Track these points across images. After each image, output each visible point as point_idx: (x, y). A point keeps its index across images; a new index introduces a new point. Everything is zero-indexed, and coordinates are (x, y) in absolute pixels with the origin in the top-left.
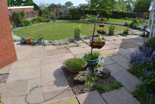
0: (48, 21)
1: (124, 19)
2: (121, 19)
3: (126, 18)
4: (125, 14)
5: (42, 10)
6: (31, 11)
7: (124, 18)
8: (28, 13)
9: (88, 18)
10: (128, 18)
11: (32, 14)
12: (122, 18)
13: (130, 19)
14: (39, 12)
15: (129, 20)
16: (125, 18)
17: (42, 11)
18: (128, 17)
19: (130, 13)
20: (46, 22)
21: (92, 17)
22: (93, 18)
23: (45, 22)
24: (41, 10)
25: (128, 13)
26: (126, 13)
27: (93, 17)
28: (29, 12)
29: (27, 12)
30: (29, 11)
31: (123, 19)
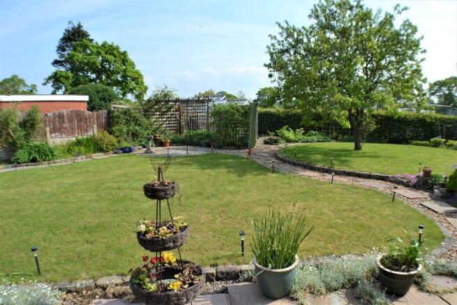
0: (127, 151)
1: (427, 145)
2: (417, 145)
3: (438, 139)
4: (431, 124)
5: (118, 108)
6: (71, 112)
7: (429, 140)
8: (61, 116)
9: (289, 141)
10: (444, 140)
11: (76, 122)
12: (420, 140)
13: (451, 142)
14: (105, 116)
15: (450, 146)
16: (432, 140)
17: (116, 113)
18: (443, 138)
19: (449, 119)
20: (121, 151)
21: (306, 138)
22: (307, 142)
23: (116, 151)
24: (112, 109)
25: (444, 122)
26: (436, 119)
27: (310, 138)
28: (65, 114)
29: (57, 114)
30: (65, 112)
31: (423, 145)
